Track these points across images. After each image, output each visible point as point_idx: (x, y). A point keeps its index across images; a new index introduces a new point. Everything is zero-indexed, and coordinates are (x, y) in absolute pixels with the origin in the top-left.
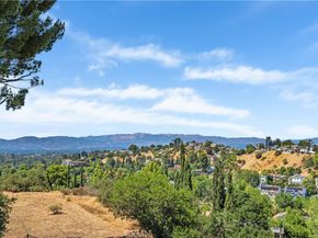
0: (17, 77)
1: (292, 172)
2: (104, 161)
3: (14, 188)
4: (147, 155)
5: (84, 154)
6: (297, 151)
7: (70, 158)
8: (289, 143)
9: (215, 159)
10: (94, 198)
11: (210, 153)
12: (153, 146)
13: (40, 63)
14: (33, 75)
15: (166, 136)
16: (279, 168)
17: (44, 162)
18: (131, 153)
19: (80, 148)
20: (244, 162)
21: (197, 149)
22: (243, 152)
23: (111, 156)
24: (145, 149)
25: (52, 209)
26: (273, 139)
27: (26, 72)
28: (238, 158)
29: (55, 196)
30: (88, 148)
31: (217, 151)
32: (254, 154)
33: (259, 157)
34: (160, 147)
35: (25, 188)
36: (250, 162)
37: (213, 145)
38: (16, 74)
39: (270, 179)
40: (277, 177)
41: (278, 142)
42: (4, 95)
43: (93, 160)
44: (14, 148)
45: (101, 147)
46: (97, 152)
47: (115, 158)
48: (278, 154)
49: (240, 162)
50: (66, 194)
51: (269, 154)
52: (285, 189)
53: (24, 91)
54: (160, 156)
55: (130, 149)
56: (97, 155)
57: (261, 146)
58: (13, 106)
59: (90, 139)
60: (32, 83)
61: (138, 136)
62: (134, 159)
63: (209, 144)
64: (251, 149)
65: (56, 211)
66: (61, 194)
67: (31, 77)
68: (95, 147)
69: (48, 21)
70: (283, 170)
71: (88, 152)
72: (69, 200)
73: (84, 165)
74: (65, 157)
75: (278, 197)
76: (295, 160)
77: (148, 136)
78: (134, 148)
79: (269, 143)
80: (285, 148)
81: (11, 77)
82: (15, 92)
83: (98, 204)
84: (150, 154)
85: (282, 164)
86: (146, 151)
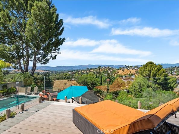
0: (54, 52)
1: (132, 75)
2: (80, 72)
3: (55, 79)
4: (91, 71)
5: (74, 71)
6: (134, 69)
7: (70, 72)
8: (132, 67)
9: (111, 71)
10: (75, 81)
11: (109, 70)
12: (93, 68)
13: (59, 48)
14: (58, 51)
15: (97, 65)
16: (128, 74)
17: (63, 73)
18: (87, 70)
19: (73, 69)
20: (119, 72)
21: (105, 69)
22: (119, 69)
23: (81, 71)
24: (91, 69)
25: (65, 84)
26: (127, 66)
27: (56, 51)
28: (117, 71)
29: (66, 81)
30: (75, 69)
31: (111, 69)
32: (121, 70)
33: (123, 71)
34: (95, 68)
35: (58, 79)
36: (120, 72)
37: (110, 68)
38: (54, 51)
39: (126, 77)
40: (128, 76)
41: (128, 67)
42: (52, 56)
43: (77, 72)
44: (55, 69)
45: (79, 69)
46: (78, 70)
47: (83, 72)
48: (128, 70)
49: (117, 72)
50: (68, 80)
51: (126, 70)
52: (130, 79)
53: (56, 55)
54: (95, 71)
55: (87, 69)
56: (77, 71)
57: (124, 68)
58: (54, 59)
59: (76, 67)
60: (58, 53)
61: (89, 65)
62: (88, 72)
63: (109, 67)
64: (121, 69)
65: (66, 84)
66: (67, 80)
67: (58, 52)
68: (77, 69)
69: (61, 38)
70: (130, 74)
71: (75, 70)
72: (69, 82)
73: (74, 74)
74: (69, 71)
75: (127, 81)
76: (133, 71)
77: (92, 65)
78: (88, 69)
79: (126, 67)
80: (130, 68)
81: (53, 52)
82: (54, 56)
83: (76, 83)
84: (92, 70)
85: (129, 73)
86: (91, 70)
